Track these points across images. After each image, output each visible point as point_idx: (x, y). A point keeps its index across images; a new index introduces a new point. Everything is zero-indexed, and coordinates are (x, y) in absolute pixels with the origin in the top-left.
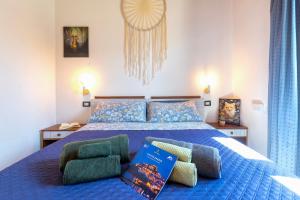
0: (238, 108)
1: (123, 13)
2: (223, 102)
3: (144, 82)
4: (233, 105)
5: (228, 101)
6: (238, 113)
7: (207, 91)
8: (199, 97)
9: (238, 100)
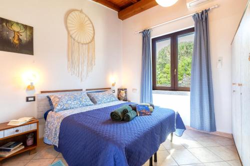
0: (126, 93)
1: (67, 27)
2: (120, 90)
3: (82, 80)
4: (124, 91)
5: (122, 90)
6: (126, 95)
7: (113, 85)
8: (110, 88)
9: (126, 89)
